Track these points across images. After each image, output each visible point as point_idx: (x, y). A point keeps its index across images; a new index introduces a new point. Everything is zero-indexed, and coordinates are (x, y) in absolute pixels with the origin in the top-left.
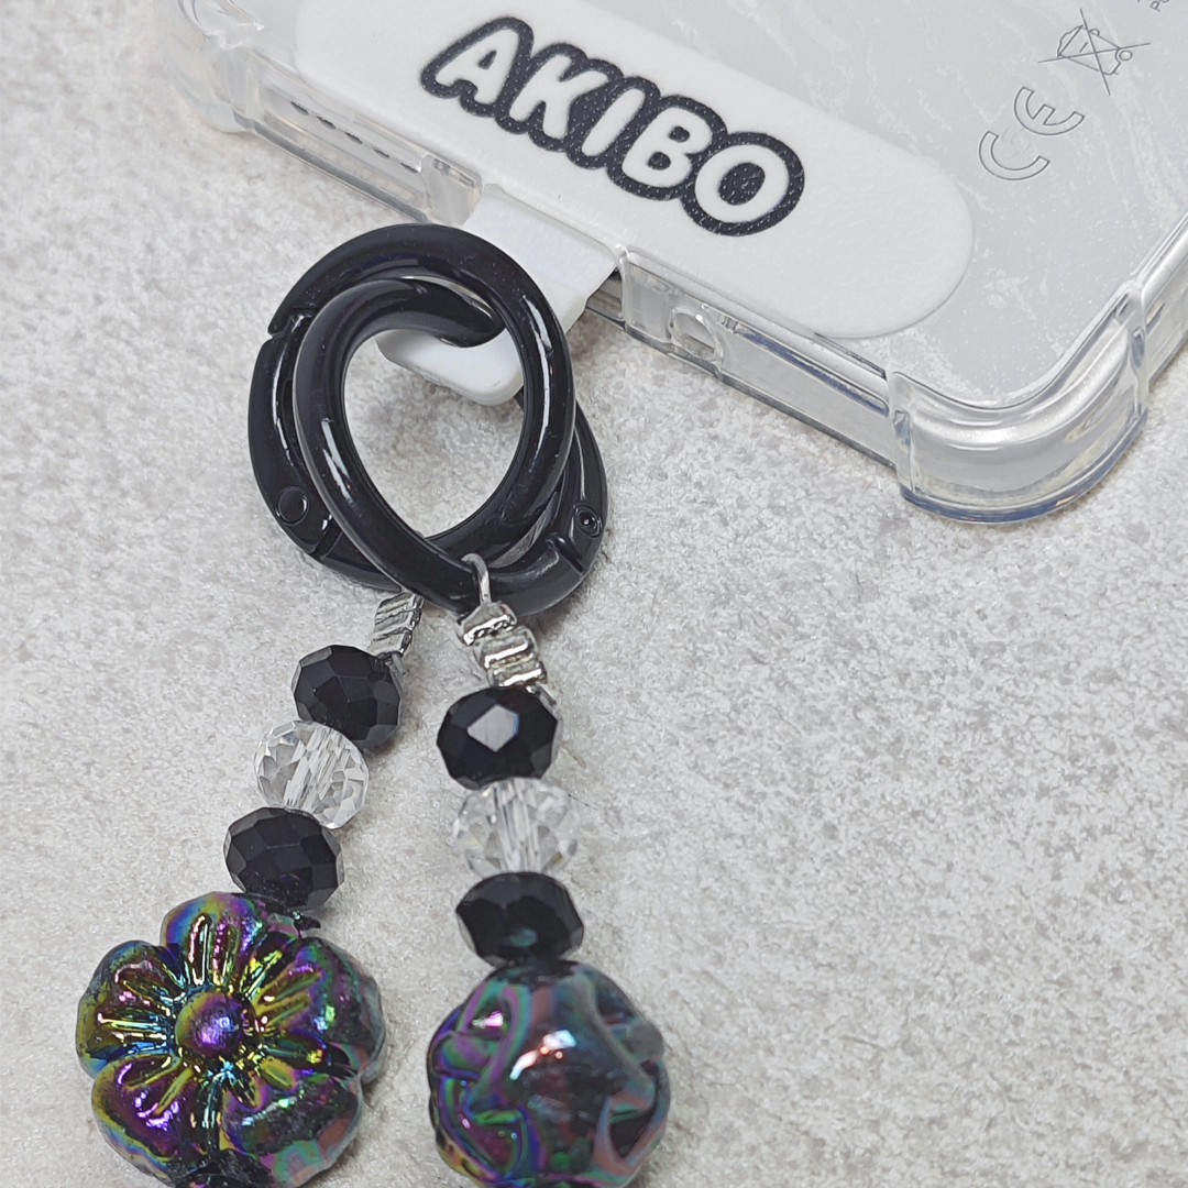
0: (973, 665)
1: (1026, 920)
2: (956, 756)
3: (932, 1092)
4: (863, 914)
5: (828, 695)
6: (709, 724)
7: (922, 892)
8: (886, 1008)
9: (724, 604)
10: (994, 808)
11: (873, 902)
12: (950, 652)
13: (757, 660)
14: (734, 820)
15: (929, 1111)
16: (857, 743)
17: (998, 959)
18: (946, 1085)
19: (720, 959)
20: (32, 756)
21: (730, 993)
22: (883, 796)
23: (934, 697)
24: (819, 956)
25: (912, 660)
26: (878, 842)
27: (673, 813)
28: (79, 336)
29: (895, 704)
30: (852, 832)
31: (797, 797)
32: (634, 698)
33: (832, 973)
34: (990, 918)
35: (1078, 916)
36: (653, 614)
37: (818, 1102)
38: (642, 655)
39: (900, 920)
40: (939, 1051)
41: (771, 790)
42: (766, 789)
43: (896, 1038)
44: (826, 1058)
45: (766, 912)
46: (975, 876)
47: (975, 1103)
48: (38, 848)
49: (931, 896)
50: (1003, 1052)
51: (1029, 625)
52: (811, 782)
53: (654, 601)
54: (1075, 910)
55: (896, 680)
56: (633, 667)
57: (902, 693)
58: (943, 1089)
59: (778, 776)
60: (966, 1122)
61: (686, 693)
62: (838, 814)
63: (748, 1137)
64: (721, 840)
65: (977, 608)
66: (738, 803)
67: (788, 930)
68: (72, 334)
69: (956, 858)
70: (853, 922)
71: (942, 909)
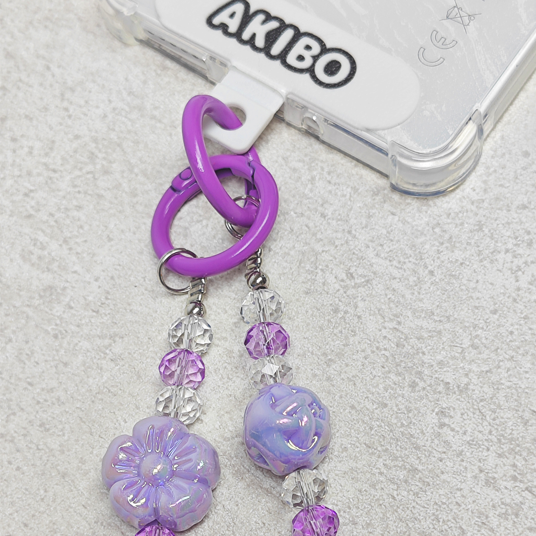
0: (474, 208)
1: (509, 297)
2: (473, 242)
3: (485, 361)
4: (448, 301)
5: (422, 224)
6: (380, 239)
7: (469, 291)
8: (463, 334)
9: (377, 195)
10: (489, 259)
11: (452, 297)
12: (464, 204)
13: (393, 214)
14: (396, 273)
15: (485, 368)
16: (435, 240)
17: (501, 312)
18: (490, 358)
19: (399, 323)
20: (121, 277)
21: (405, 334)
22: (449, 259)
23: (461, 221)
24: (436, 318)
25: (450, 208)
26: (450, 275)
27: (372, 272)
28: (105, 116)
29: (447, 225)
30: (439, 272)
31: (417, 262)
32: (349, 232)
33: (441, 323)
34: (495, 298)
35: (527, 294)
36: (351, 201)
37: (445, 369)
38: (350, 216)
39: (462, 302)
40: (485, 346)
41: (407, 260)
42: (405, 260)
43: (469, 343)
44: (445, 353)
45: (413, 304)
46: (487, 283)
47: (501, 363)
48: (131, 311)
49: (472, 293)
50: (508, 344)
51: (491, 192)
52: (421, 256)
53: (350, 196)
54: (525, 292)
55: (446, 216)
56: (347, 221)
57: (449, 221)
58: (489, 360)
59: (409, 255)
60: (499, 370)
61: (368, 229)
62: (433, 267)
63: (421, 384)
64: (392, 280)
65: (471, 187)
66: (395, 266)
67: (423, 310)
68: (102, 116)
69: (479, 277)
70: (445, 304)
71: (477, 297)
